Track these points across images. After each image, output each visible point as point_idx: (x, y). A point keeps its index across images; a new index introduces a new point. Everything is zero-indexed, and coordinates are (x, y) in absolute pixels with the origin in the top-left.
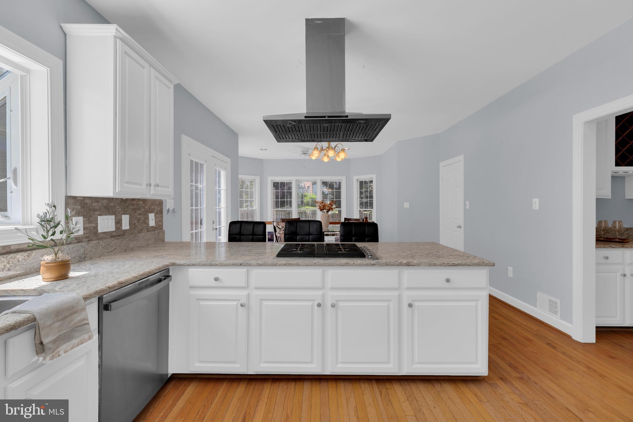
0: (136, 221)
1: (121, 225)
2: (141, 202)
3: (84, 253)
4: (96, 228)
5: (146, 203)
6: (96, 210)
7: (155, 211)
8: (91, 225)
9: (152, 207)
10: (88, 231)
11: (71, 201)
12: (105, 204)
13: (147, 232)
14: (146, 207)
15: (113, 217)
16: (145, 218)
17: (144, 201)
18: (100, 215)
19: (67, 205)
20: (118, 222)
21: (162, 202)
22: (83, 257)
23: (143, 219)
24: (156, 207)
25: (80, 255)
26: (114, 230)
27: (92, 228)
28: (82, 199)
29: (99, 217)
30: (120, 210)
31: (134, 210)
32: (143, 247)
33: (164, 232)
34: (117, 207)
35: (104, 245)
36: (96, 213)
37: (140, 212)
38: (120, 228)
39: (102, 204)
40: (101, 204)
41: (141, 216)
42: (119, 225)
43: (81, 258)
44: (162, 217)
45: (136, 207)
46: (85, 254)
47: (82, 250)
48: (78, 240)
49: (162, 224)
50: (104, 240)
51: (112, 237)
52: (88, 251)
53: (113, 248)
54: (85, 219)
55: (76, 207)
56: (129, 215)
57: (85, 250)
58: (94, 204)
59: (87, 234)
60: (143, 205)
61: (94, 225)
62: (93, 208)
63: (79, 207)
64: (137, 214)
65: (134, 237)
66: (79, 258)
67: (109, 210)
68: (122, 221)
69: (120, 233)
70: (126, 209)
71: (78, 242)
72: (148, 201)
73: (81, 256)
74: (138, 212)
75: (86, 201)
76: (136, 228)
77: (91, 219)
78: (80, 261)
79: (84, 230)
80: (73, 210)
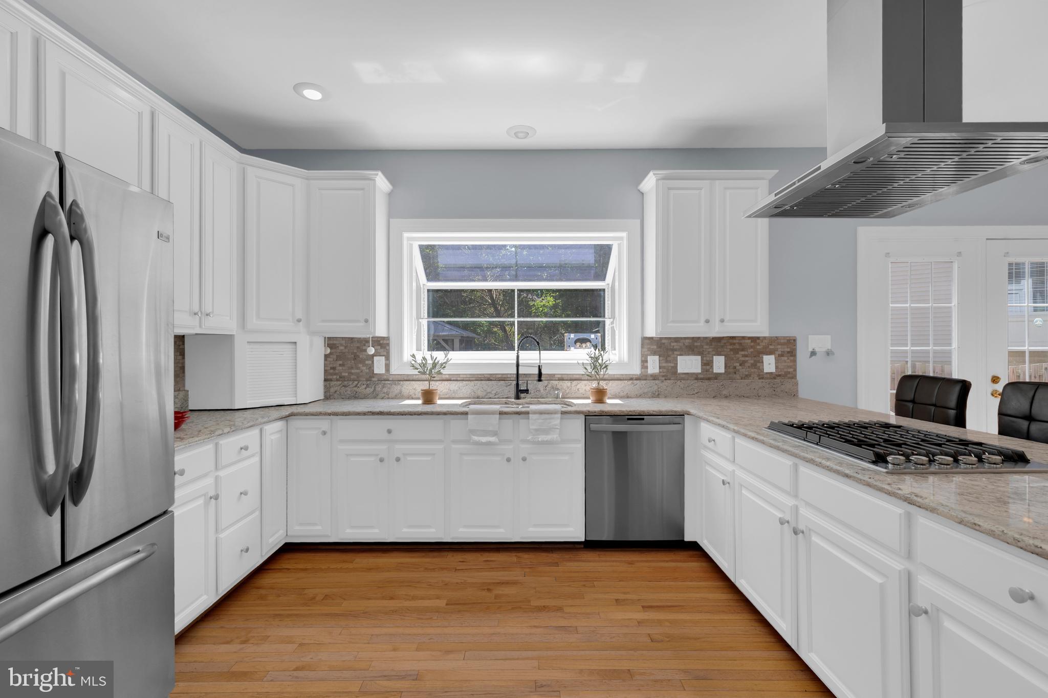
0: (738, 364)
1: (712, 367)
2: (749, 341)
3: (657, 390)
4: (676, 367)
5: (758, 341)
6: (676, 350)
7: (777, 353)
8: (669, 364)
9: (771, 347)
10: (665, 370)
11: (647, 341)
12: (687, 344)
13: (759, 379)
14: (758, 347)
15: (699, 358)
16: (755, 361)
17: (755, 339)
18: (681, 355)
19: (643, 346)
20: (707, 364)
21: (795, 340)
22: (657, 394)
23: (752, 362)
24: (780, 346)
25: (653, 391)
26: (700, 372)
27: (670, 368)
28: (658, 339)
29: (679, 357)
30: (710, 350)
31: (736, 351)
32: (747, 397)
33: (797, 384)
34: (705, 347)
35: (682, 386)
36: (675, 353)
37: (746, 353)
38: (711, 370)
39: (684, 344)
40: (682, 344)
41: (747, 359)
42: (708, 367)
43: (654, 394)
44: (795, 361)
45: (737, 346)
46: (659, 392)
47: (656, 388)
48: (654, 377)
49: (795, 370)
50: (682, 381)
51: (697, 379)
52: (662, 389)
53: (696, 391)
54: (661, 358)
55: (652, 347)
56: (724, 357)
58: (672, 344)
59: (664, 373)
60: (752, 344)
61: (672, 365)
62: (672, 348)
63: (655, 347)
64: (737, 355)
65: (730, 383)
66: (651, 394)
67: (693, 351)
68: (713, 363)
69: (710, 376)
70: (719, 350)
71: (654, 380)
72: (761, 339)
73: (655, 392)
74: (743, 353)
75: (663, 341)
76: (737, 373)
77: (669, 359)
78: (653, 397)
79: (660, 368)
80: (649, 349)
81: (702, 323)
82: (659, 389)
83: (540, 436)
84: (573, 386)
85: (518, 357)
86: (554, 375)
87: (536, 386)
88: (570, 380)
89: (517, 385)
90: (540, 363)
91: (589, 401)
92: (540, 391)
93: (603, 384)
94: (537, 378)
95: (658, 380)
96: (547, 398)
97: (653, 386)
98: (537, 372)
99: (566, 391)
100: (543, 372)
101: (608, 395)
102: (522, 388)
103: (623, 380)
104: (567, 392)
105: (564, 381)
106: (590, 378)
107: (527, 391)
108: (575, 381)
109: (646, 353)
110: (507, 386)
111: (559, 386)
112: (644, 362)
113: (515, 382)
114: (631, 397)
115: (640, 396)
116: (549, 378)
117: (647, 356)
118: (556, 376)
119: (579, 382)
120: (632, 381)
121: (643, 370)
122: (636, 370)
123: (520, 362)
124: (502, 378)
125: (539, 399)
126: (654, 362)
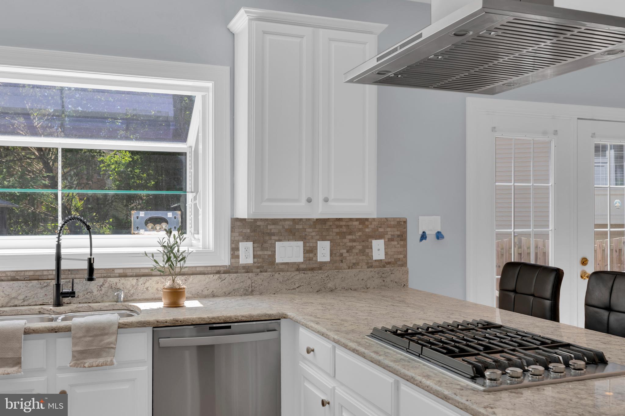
0: (345, 251)
1: (316, 254)
2: (357, 223)
3: (251, 285)
4: (273, 256)
5: (367, 223)
6: (274, 234)
7: (387, 237)
8: (266, 253)
9: (381, 230)
10: (260, 260)
11: (238, 223)
12: (287, 227)
13: (368, 268)
14: (367, 230)
15: (301, 243)
16: (363, 246)
17: (362, 221)
18: (280, 240)
19: (233, 229)
20: (310, 251)
21: (405, 222)
22: (250, 290)
23: (360, 247)
24: (389, 229)
25: (245, 287)
26: (302, 261)
27: (266, 257)
28: (252, 220)
29: (277, 243)
30: (314, 234)
31: (342, 235)
32: (355, 290)
33: (407, 272)
34: (308, 230)
35: (281, 279)
36: (273, 238)
37: (354, 237)
38: (314, 259)
39: (283, 227)
40: (281, 227)
41: (354, 244)
42: (311, 255)
43: (247, 290)
44: (405, 246)
45: (344, 229)
46: (253, 288)
47: (249, 282)
48: (247, 269)
49: (405, 257)
50: (281, 273)
51: (298, 270)
52: (256, 284)
53: (297, 285)
54: (256, 245)
55: (245, 231)
56: (329, 242)
57: (252, 283)
58: (269, 227)
59: (259, 263)
60: (361, 226)
61: (270, 253)
62: (268, 231)
63: (249, 231)
64: (345, 240)
65: (336, 273)
66: (243, 291)
67: (294, 235)
68: (317, 250)
69: (314, 266)
70: (324, 234)
71: (247, 272)
72: (370, 220)
73: (248, 288)
74: (350, 237)
75: (259, 223)
76: (343, 261)
77: (265, 245)
78: (245, 295)
79: (254, 258)
80: (241, 234)
81: (303, 202)
82: (253, 285)
83: (86, 361)
84: (139, 284)
85: (59, 246)
86: (113, 270)
87: (87, 287)
88: (136, 276)
89: (58, 286)
90: (91, 255)
91: (160, 305)
92: (92, 292)
93: (180, 281)
94: (86, 276)
95: (252, 272)
96: (103, 302)
97: (246, 280)
98: (85, 266)
99: (130, 290)
100: (95, 266)
101: (186, 294)
102: (66, 289)
103: (208, 274)
104: (132, 292)
105: (127, 278)
106: (162, 273)
107: (72, 294)
108: (143, 278)
109: (237, 239)
110: (42, 288)
111: (119, 286)
112: (235, 250)
113: (54, 282)
114: (217, 296)
115: (229, 294)
116: (105, 275)
117: (238, 242)
118: (116, 271)
119: (148, 278)
120: (218, 275)
121: (233, 261)
122: (225, 260)
123: (63, 251)
125: (90, 305)
126: (246, 249)
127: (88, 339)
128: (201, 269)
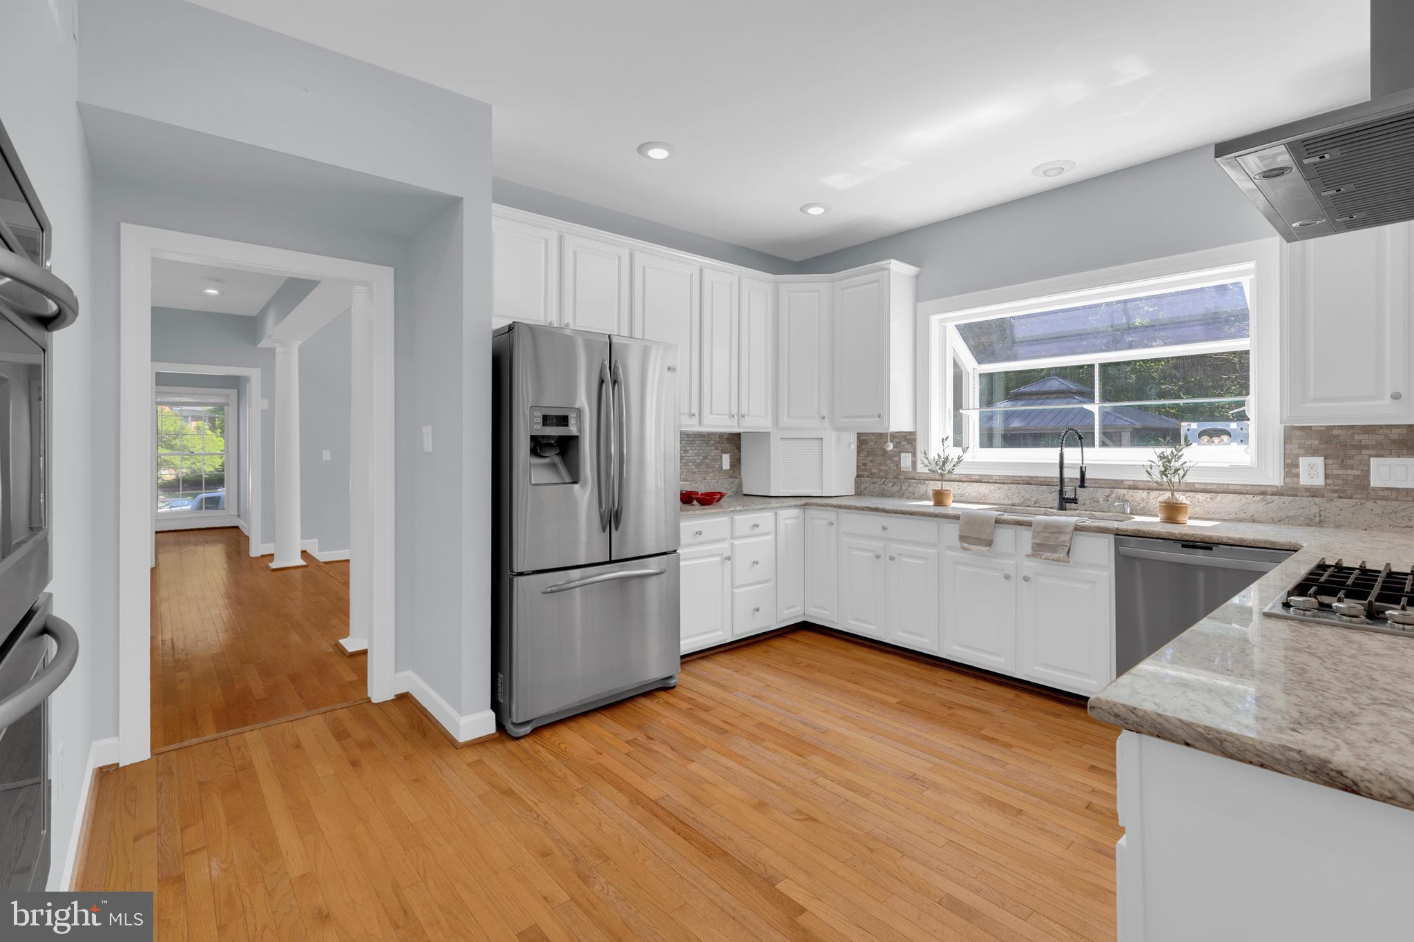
3: (1318, 514)
4: (1363, 477)
6: (1364, 447)
8: (1349, 472)
10: (1339, 481)
11: (1299, 433)
19: (1287, 441)
22: (1317, 519)
25: (1308, 515)
27: (1351, 478)
28: (1324, 429)
29: (1372, 459)
36: (1365, 452)
40: (1382, 437)
43: (1311, 520)
46: (1322, 517)
47: (1315, 509)
48: (1313, 492)
52: (1329, 513)
54: (1328, 461)
55: (1309, 442)
57: (1320, 511)
58: (1358, 437)
59: (1336, 485)
61: (1357, 473)
62: (1356, 443)
63: (1316, 442)
66: (1305, 520)
67: (1411, 448)
71: (1312, 496)
73: (1312, 517)
75: (1335, 432)
77: (1349, 462)
78: (1308, 525)
79: (1326, 477)
80: (1301, 446)
82: (1322, 513)
83: (1043, 553)
84: (1151, 497)
85: (1062, 455)
86: (1122, 481)
87: (1093, 495)
88: (1149, 489)
89: (1061, 491)
90: (1083, 463)
91: (1157, 520)
92: (1098, 501)
94: (1079, 484)
95: (1323, 497)
96: (1109, 512)
97: (1311, 506)
98: (1078, 476)
99: (1139, 504)
100: (1087, 476)
102: (1069, 495)
103: (1247, 494)
104: (1142, 505)
105: (1136, 491)
107: (1075, 501)
108: (1154, 492)
109: (1295, 452)
110: (1051, 493)
111: (1127, 497)
112: (1291, 467)
113: (1058, 488)
114: (1260, 522)
115: (1280, 521)
116: (1113, 486)
117: (1298, 456)
118: (1125, 483)
119: (1161, 492)
120: (1262, 497)
121: (1288, 480)
122: (1274, 477)
123: (1066, 461)
124: (1044, 483)
125: (1093, 513)
126: (1311, 466)
127: (1045, 534)
128: (1237, 488)
